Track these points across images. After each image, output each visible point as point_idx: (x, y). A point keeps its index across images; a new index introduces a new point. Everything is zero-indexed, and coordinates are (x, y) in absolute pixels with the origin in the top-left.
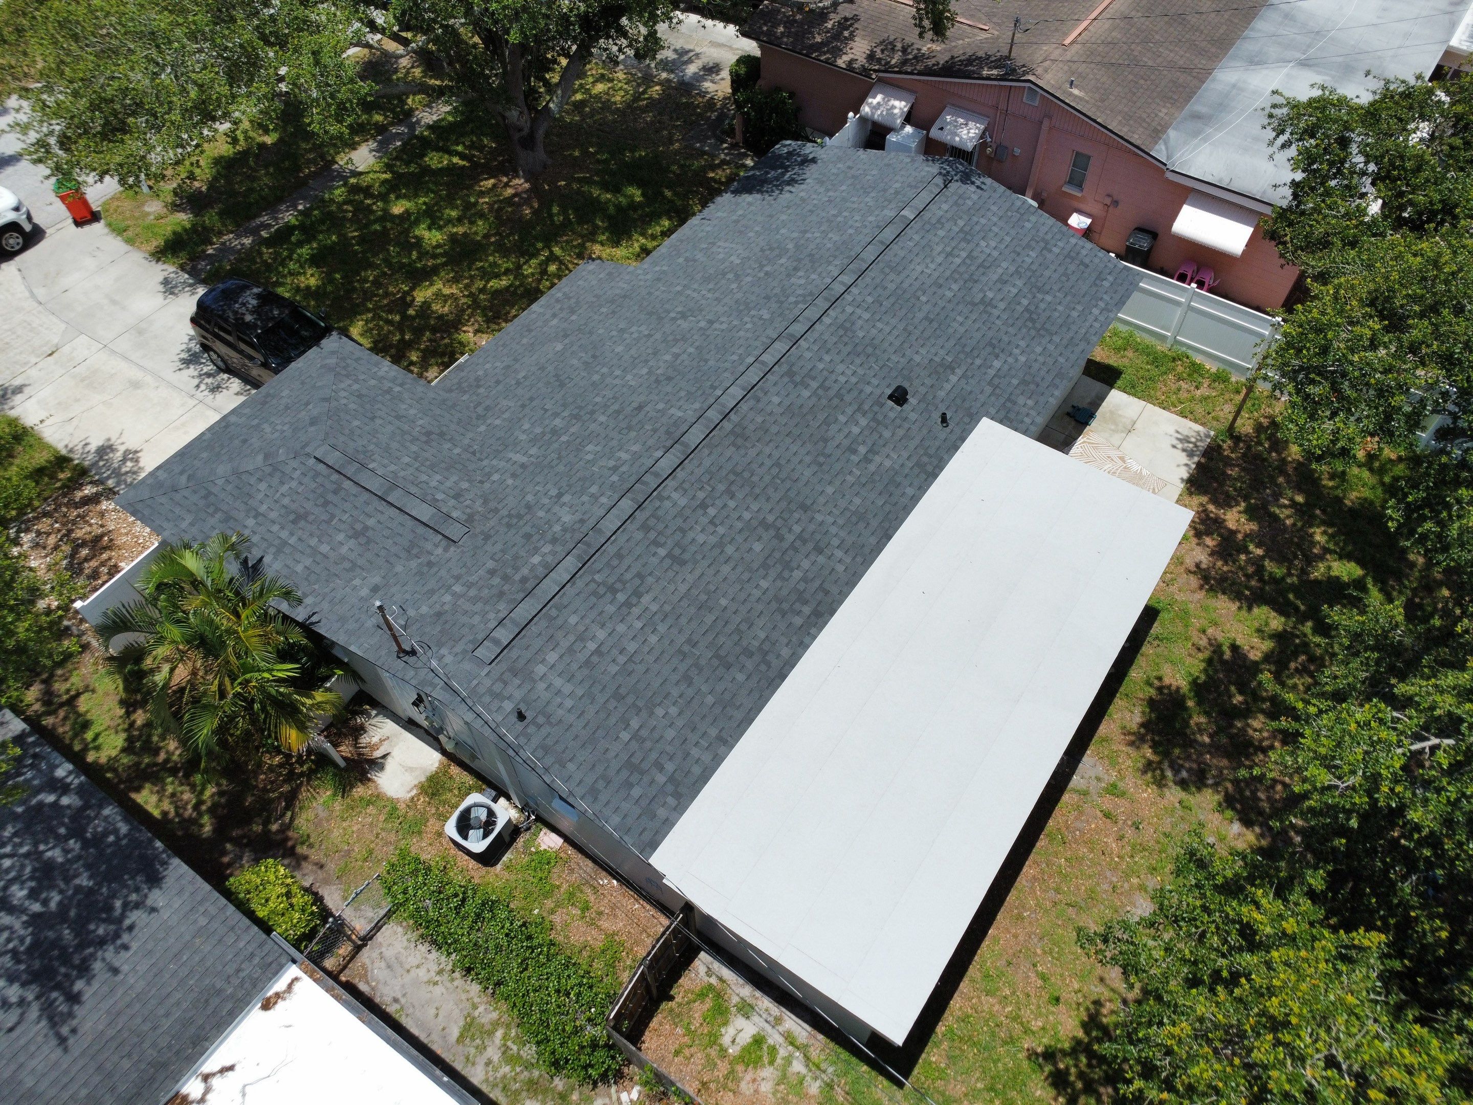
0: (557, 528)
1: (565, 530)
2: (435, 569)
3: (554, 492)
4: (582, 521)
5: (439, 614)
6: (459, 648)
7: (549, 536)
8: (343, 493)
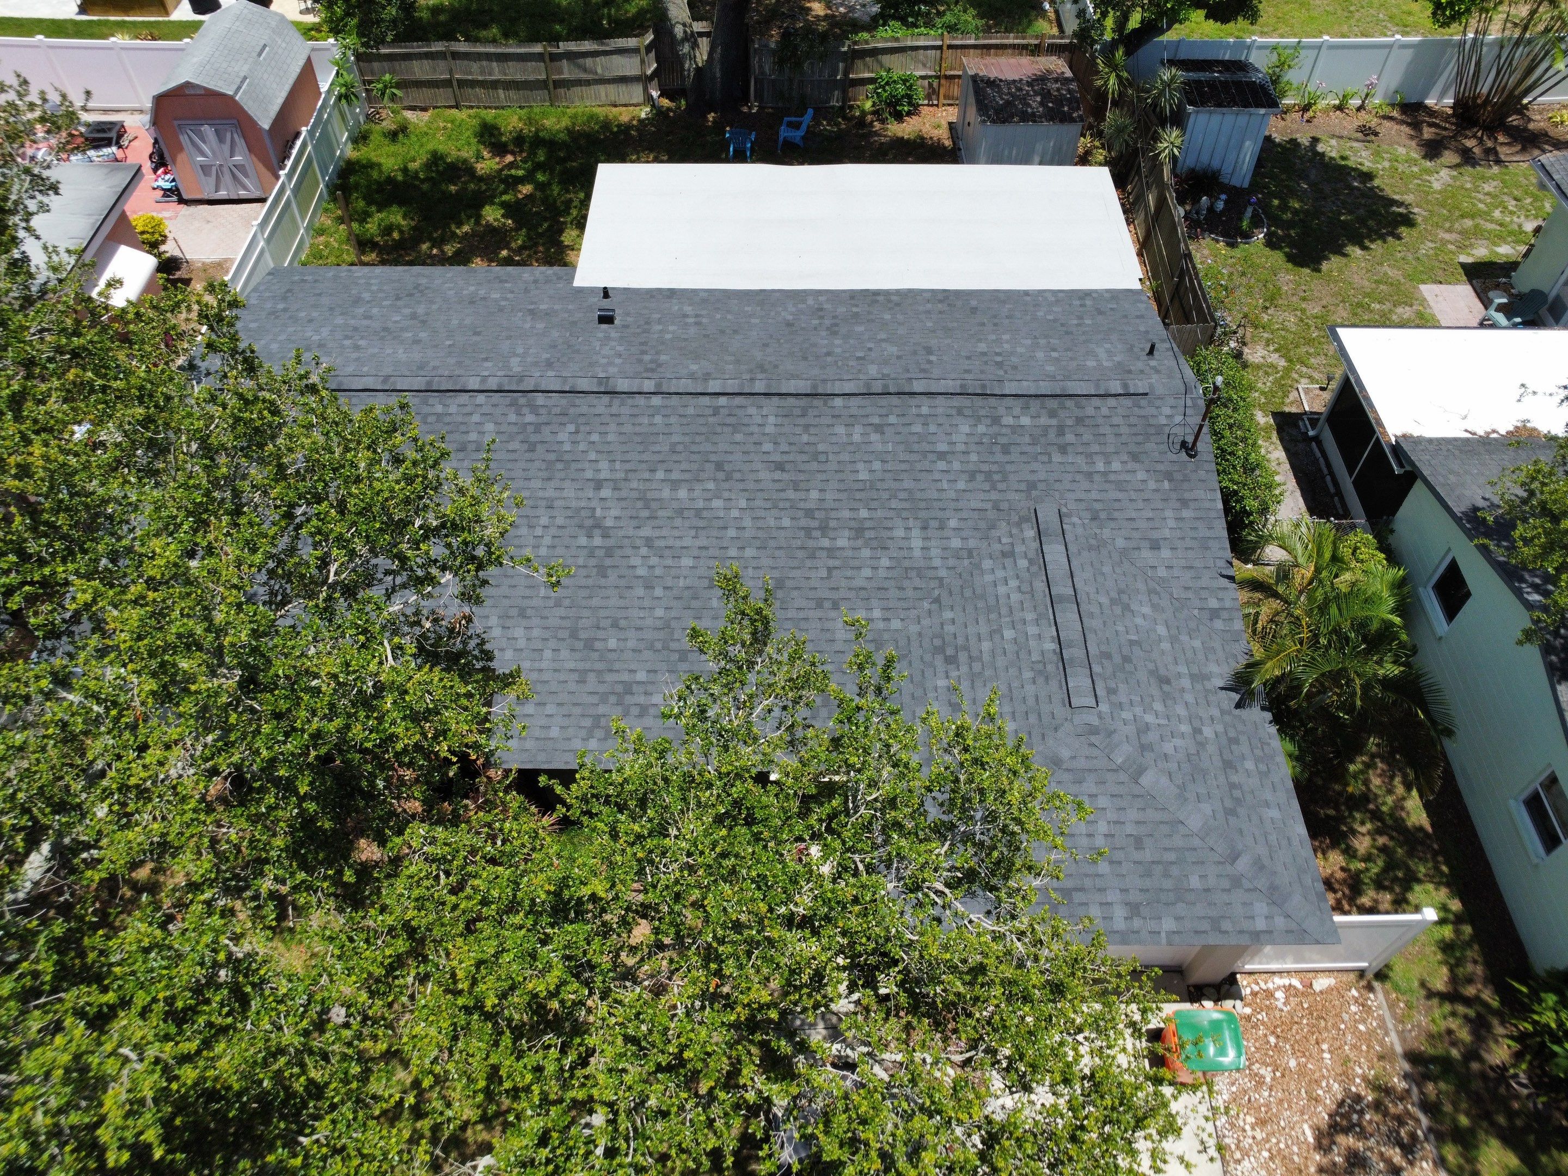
0: (981, 429)
1: (979, 419)
2: (1098, 506)
3: (942, 465)
4: (960, 412)
5: (1135, 457)
6: (1153, 411)
7: (995, 429)
8: (1103, 648)
